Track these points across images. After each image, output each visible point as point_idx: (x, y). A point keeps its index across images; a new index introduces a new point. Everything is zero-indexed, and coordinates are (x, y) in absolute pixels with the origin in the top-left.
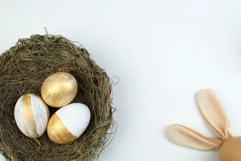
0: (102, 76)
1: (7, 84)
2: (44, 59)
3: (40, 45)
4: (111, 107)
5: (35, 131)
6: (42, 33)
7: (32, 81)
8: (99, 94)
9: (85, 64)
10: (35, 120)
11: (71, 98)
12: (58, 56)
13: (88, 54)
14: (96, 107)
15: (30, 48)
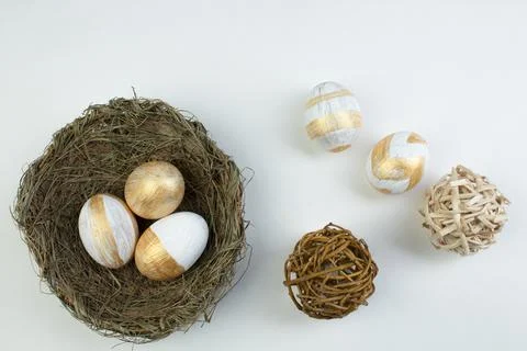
0: (228, 167)
1: (66, 180)
2: (129, 140)
3: (123, 115)
4: (241, 219)
5: (115, 254)
6: (129, 97)
7: (106, 176)
8: (222, 198)
9: (199, 148)
10: (114, 234)
11: (174, 205)
12: (154, 134)
13: (206, 132)
14: (217, 220)
15: (108, 121)
